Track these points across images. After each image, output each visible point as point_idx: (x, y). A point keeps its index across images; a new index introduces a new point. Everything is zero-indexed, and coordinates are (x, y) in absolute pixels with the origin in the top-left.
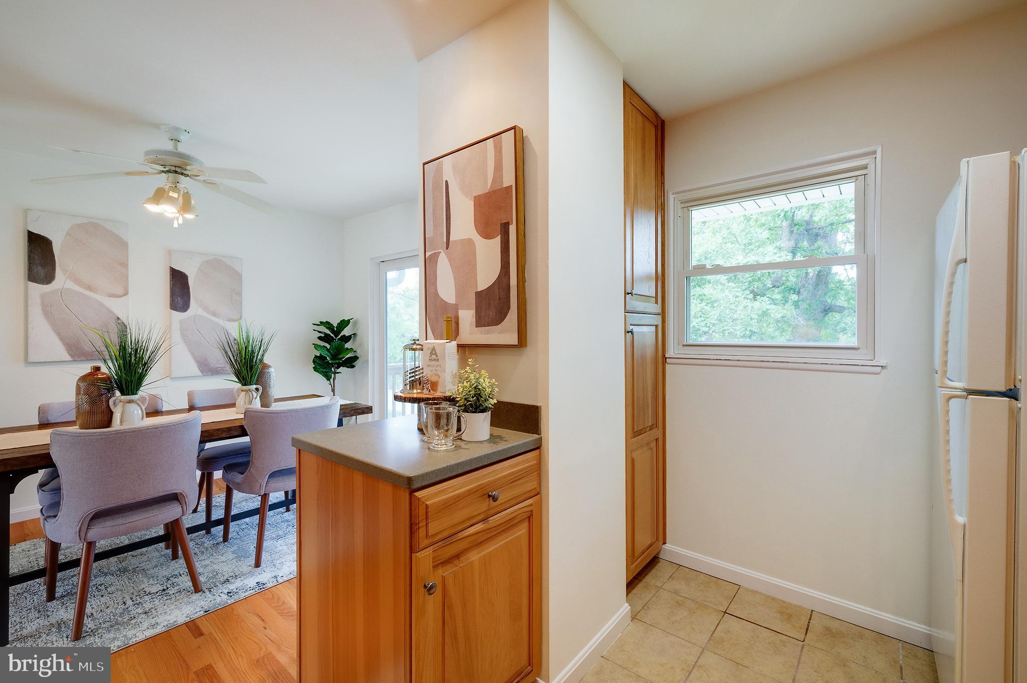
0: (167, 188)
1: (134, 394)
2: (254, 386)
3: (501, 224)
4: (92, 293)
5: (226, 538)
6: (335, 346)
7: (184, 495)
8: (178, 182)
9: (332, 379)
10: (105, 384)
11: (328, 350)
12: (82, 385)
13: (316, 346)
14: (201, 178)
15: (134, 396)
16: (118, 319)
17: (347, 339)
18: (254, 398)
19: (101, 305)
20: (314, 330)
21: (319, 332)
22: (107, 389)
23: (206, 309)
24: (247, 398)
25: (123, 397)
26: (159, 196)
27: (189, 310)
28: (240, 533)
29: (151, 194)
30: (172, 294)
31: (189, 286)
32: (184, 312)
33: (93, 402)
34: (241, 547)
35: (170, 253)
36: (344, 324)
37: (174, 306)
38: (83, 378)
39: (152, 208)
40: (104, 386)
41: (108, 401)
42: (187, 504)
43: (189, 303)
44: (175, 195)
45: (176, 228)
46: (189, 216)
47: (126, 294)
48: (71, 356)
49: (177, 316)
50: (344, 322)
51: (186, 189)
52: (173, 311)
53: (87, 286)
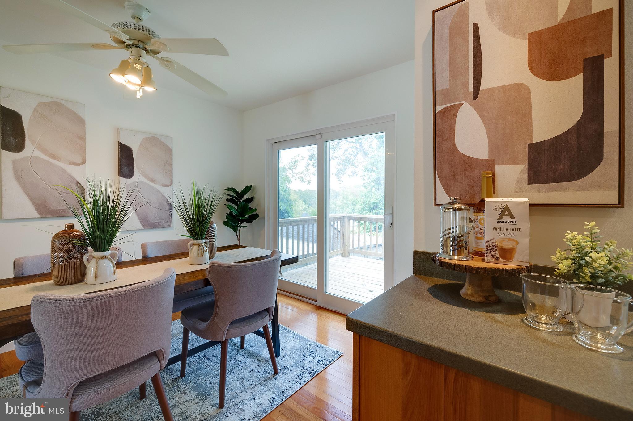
0: (131, 61)
1: (106, 251)
2: (204, 241)
3: (585, 60)
4: (56, 161)
5: (183, 373)
6: (242, 206)
7: (163, 352)
8: (141, 56)
9: (238, 231)
10: (79, 241)
11: (236, 210)
12: (57, 242)
13: (228, 206)
14: (159, 56)
15: (106, 252)
16: (78, 183)
17: (250, 200)
18: (205, 251)
19: (64, 171)
20: (226, 194)
21: (228, 195)
22: (81, 246)
23: (146, 176)
24: (200, 251)
25: (96, 254)
26: (124, 67)
27: (133, 177)
28: (192, 367)
29: (117, 65)
30: (121, 164)
31: (133, 158)
32: (129, 178)
33: (68, 258)
34: (198, 382)
35: (118, 131)
36: (248, 189)
37: (122, 174)
38: (58, 236)
39: (117, 78)
40: (78, 243)
41: (82, 258)
42: (165, 359)
43: (133, 171)
44: (139, 67)
45: (138, 98)
46: (149, 89)
47: (84, 162)
48: (39, 213)
49: (124, 181)
50: (248, 188)
51: (147, 64)
52: (121, 178)
53: (52, 155)
